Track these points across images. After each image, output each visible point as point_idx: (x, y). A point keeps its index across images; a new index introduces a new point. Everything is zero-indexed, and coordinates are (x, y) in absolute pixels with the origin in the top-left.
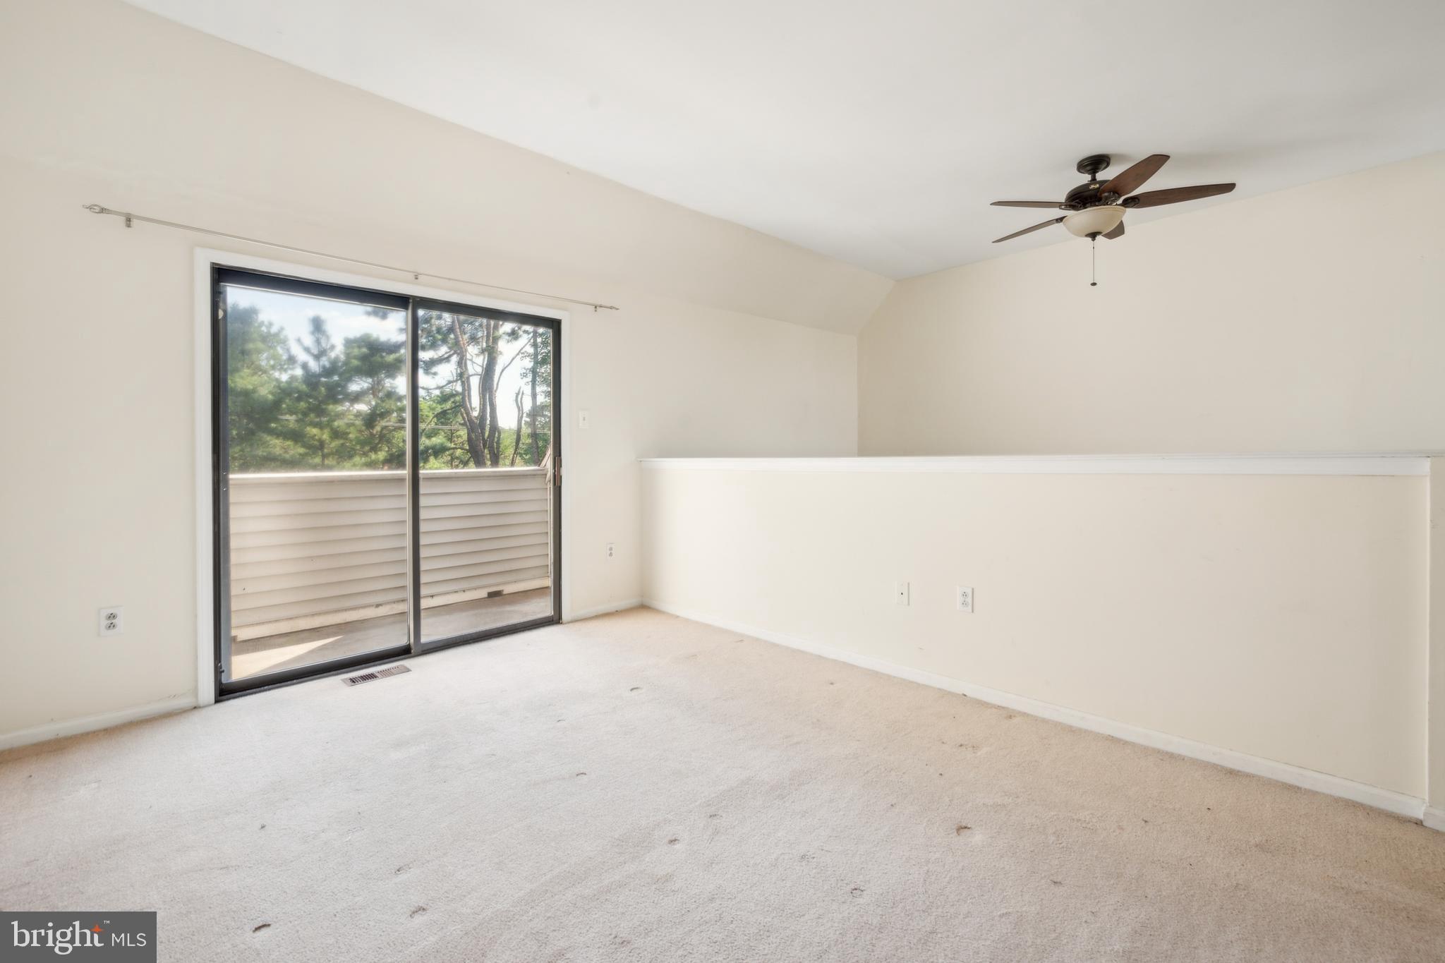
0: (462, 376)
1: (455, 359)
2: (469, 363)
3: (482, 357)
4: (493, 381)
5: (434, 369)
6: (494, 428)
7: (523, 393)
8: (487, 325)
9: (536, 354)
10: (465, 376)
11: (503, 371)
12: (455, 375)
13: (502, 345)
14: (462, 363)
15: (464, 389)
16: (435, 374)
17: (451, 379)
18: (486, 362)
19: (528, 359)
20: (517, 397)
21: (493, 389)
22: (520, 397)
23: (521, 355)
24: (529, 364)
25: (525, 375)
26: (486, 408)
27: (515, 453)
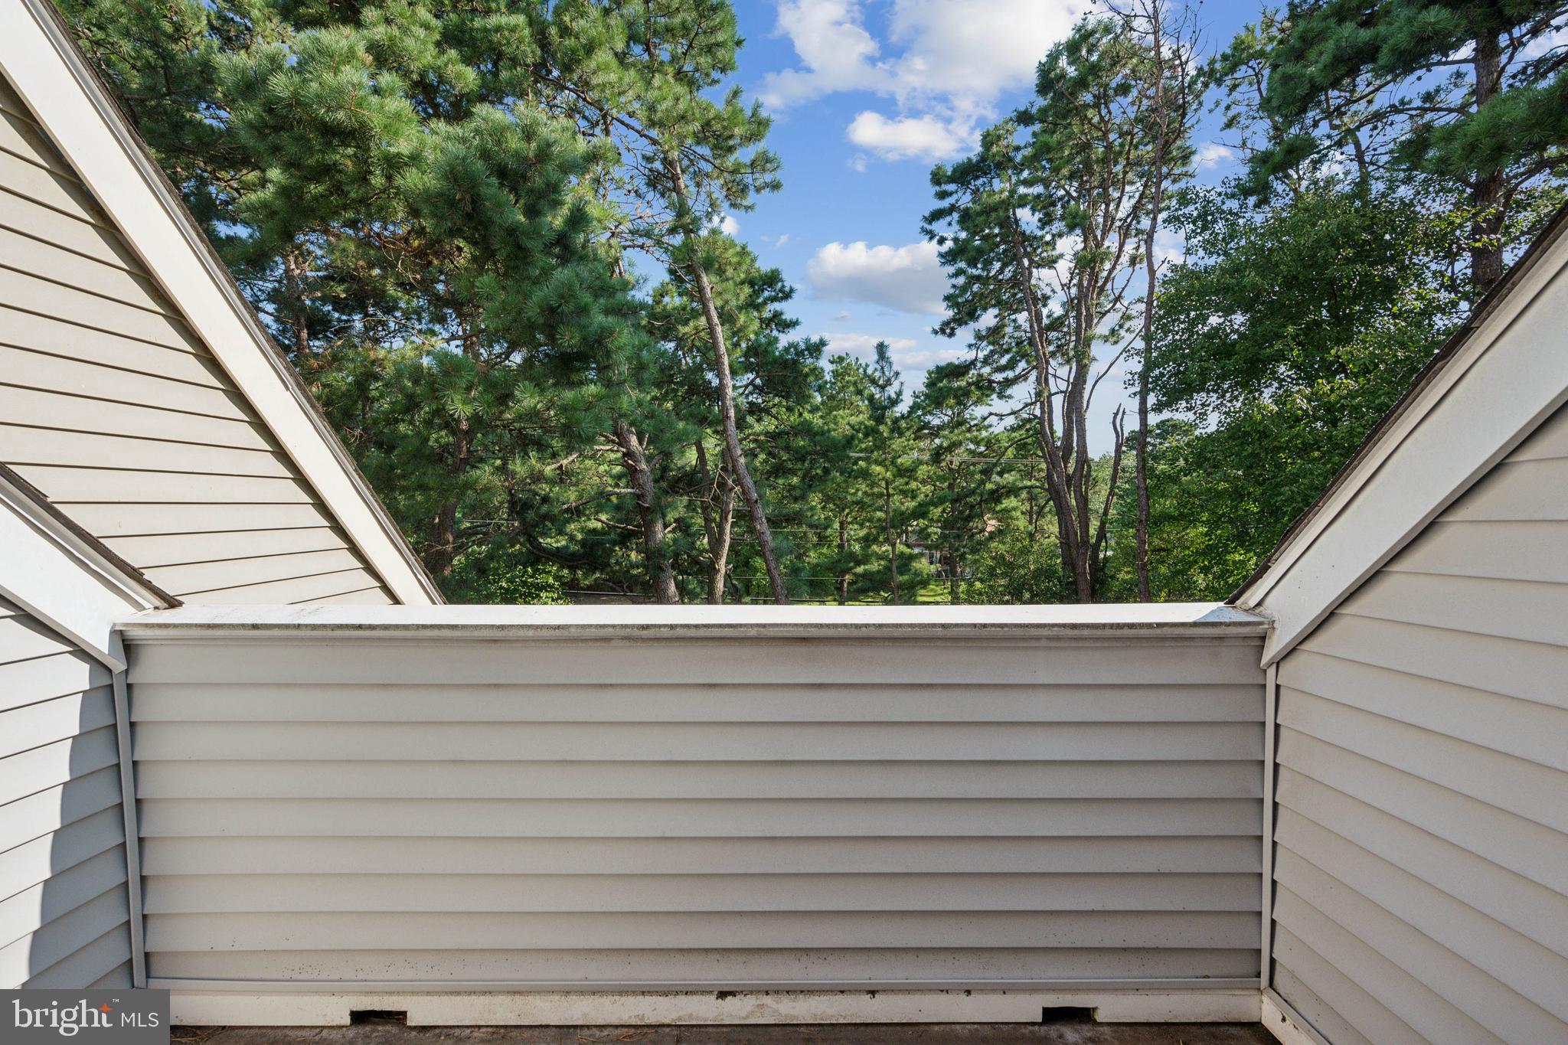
0: (1042, 396)
1: (1034, 374)
2: (1051, 380)
3: (1067, 367)
4: (1082, 397)
5: (1009, 392)
6: (1083, 460)
7: (1124, 413)
8: (1076, 328)
9: (1148, 350)
10: (1046, 394)
11: (1096, 382)
12: (1033, 396)
13: (1097, 349)
14: (1043, 380)
15: (1043, 412)
16: (1010, 397)
17: (1029, 401)
18: (1073, 375)
19: (1137, 358)
20: (1115, 418)
21: (1082, 407)
22: (1119, 417)
23: (1124, 355)
24: (1136, 365)
25: (1129, 384)
26: (1072, 436)
27: (1110, 494)
